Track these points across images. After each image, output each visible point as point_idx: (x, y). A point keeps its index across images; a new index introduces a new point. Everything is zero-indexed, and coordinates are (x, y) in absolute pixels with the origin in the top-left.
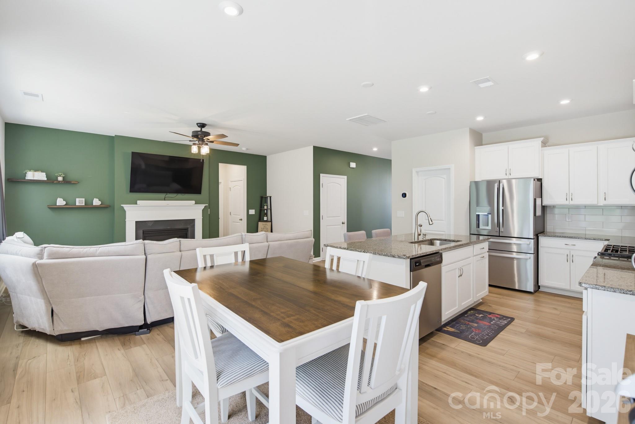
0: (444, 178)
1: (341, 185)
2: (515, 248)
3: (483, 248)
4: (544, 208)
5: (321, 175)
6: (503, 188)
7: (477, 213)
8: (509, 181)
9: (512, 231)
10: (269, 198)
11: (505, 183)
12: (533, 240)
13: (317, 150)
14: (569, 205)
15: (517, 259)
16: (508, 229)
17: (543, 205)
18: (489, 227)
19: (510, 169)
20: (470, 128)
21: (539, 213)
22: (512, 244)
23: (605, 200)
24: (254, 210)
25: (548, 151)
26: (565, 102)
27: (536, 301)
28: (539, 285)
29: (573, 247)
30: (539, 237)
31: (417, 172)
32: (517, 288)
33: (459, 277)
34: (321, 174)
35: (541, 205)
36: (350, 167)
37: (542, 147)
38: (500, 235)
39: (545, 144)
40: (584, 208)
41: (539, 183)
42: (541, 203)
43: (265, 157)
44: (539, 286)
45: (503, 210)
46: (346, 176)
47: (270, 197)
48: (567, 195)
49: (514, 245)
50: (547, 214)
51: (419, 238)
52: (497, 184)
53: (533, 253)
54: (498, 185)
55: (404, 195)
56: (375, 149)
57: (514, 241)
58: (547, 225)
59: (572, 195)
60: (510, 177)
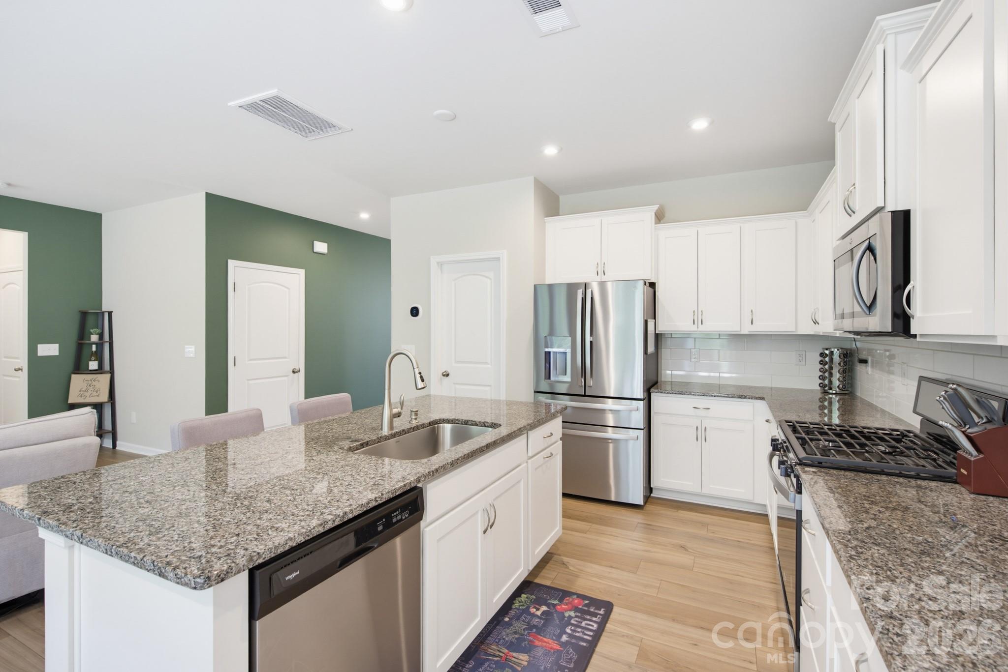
0: (491, 279)
1: (288, 289)
2: (610, 420)
3: (552, 434)
4: (658, 337)
5: (232, 263)
6: (592, 298)
7: (547, 350)
8: (602, 285)
9: (607, 386)
10: (106, 316)
11: (595, 288)
12: (642, 402)
13: (215, 204)
14: (698, 333)
15: (615, 441)
16: (600, 383)
17: (657, 332)
18: (567, 378)
19: (604, 264)
20: (535, 179)
21: (651, 349)
22: (608, 412)
23: (752, 323)
24: (57, 346)
25: (667, 231)
26: (700, 125)
27: (649, 528)
28: (652, 486)
29: (704, 413)
30: (652, 394)
31: (440, 264)
32: (613, 499)
33: (485, 532)
34: (230, 261)
35: (654, 332)
36: (315, 251)
37: (656, 223)
38: (587, 394)
39: (660, 217)
40: (718, 337)
41: (651, 290)
42: (654, 330)
43: (99, 216)
44: (652, 488)
45: (591, 342)
46: (303, 271)
47: (110, 313)
48: (694, 315)
49: (610, 412)
50: (661, 348)
51: (395, 424)
52: (581, 290)
53: (642, 428)
54: (583, 291)
55: (415, 312)
56: (364, 216)
57: (610, 404)
58: (662, 368)
59: (702, 314)
60: (604, 278)
